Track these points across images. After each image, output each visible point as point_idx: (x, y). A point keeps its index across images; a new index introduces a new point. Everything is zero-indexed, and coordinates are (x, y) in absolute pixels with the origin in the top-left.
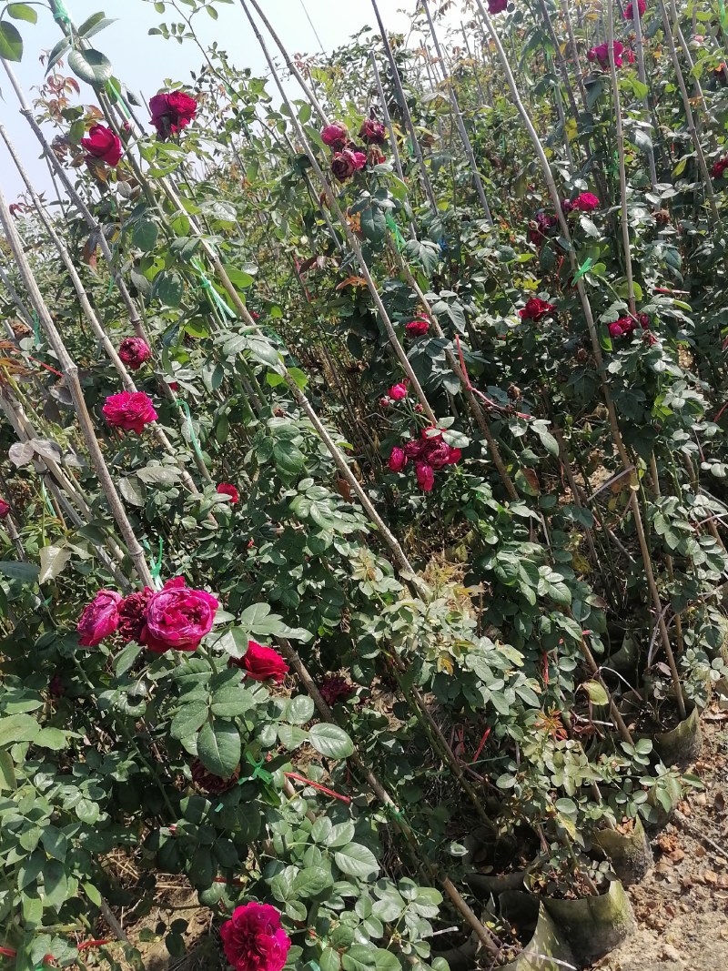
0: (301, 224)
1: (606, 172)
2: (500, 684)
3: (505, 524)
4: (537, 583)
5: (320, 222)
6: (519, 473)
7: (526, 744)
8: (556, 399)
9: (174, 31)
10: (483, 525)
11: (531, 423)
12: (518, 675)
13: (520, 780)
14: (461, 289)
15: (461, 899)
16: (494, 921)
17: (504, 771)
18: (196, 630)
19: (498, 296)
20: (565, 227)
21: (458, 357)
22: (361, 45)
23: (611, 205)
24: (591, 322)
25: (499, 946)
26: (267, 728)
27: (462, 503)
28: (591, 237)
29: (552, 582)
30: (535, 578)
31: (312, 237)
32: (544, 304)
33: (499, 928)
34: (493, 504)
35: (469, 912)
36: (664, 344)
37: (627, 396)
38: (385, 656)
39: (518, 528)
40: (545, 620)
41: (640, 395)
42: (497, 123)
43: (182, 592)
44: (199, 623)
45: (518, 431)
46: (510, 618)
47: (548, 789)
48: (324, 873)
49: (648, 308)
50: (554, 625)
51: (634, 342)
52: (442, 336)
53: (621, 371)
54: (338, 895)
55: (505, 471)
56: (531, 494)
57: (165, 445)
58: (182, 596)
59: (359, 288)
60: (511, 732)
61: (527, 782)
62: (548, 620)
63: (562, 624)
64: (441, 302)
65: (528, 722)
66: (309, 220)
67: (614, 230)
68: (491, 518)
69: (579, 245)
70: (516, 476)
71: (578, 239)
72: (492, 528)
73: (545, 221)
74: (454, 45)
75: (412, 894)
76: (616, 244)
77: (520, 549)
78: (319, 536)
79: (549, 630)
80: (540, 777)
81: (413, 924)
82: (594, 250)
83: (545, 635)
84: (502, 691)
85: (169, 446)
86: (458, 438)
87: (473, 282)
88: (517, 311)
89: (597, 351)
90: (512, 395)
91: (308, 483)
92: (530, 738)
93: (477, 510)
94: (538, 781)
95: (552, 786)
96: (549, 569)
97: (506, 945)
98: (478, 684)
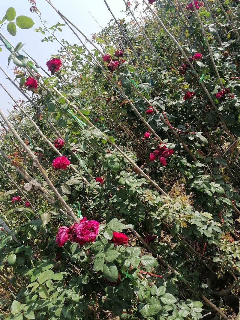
0: (104, 88)
1: (202, 44)
2: (206, 227)
3: (195, 171)
4: (211, 189)
5: (110, 86)
6: (195, 152)
7: (220, 245)
8: (203, 123)
9: (49, 39)
10: (187, 173)
11: (196, 134)
12: (211, 222)
13: (221, 258)
14: (161, 95)
15: (210, 302)
16: (224, 307)
17: (215, 256)
18: (93, 234)
19: (175, 94)
20: (192, 66)
21: (165, 118)
22: (111, 25)
23: (207, 55)
24: (209, 95)
25: (227, 316)
26: (126, 261)
27: (178, 167)
28: (202, 67)
29: (216, 187)
30: (210, 187)
31: (108, 91)
32: (191, 93)
33: (226, 309)
34: (189, 165)
35: (214, 306)
36: (237, 97)
37: (228, 117)
38: (164, 224)
39: (199, 171)
40: (217, 201)
41: (232, 116)
42: (162, 37)
43: (86, 223)
44: (94, 232)
45: (191, 138)
46: (204, 202)
47: (232, 259)
48: (158, 306)
49: (228, 86)
50: (221, 202)
51: (226, 99)
52: (158, 112)
53: (224, 109)
54: (165, 310)
55: (191, 152)
56: (201, 158)
57: (75, 171)
58: (86, 224)
59: (127, 104)
60: (214, 242)
61: (224, 259)
62: (218, 200)
63: (223, 201)
64: (155, 102)
65: (219, 238)
66: (106, 86)
67: (209, 62)
68: (189, 169)
69: (198, 71)
70: (195, 153)
71: (197, 69)
72: (190, 173)
73: (184, 66)
74: (143, 16)
75: (191, 305)
76: (212, 67)
77: (202, 178)
78: (131, 189)
79: (219, 204)
80: (228, 256)
81: (195, 316)
82: (204, 71)
83: (218, 206)
84: (207, 229)
85: (76, 170)
86: (171, 145)
87: (165, 92)
88: (182, 97)
89: (213, 104)
90: (186, 127)
91: (123, 172)
92: (221, 243)
93: (184, 168)
94: (227, 257)
95: (233, 258)
96: (214, 183)
97: (230, 315)
98: (198, 228)
